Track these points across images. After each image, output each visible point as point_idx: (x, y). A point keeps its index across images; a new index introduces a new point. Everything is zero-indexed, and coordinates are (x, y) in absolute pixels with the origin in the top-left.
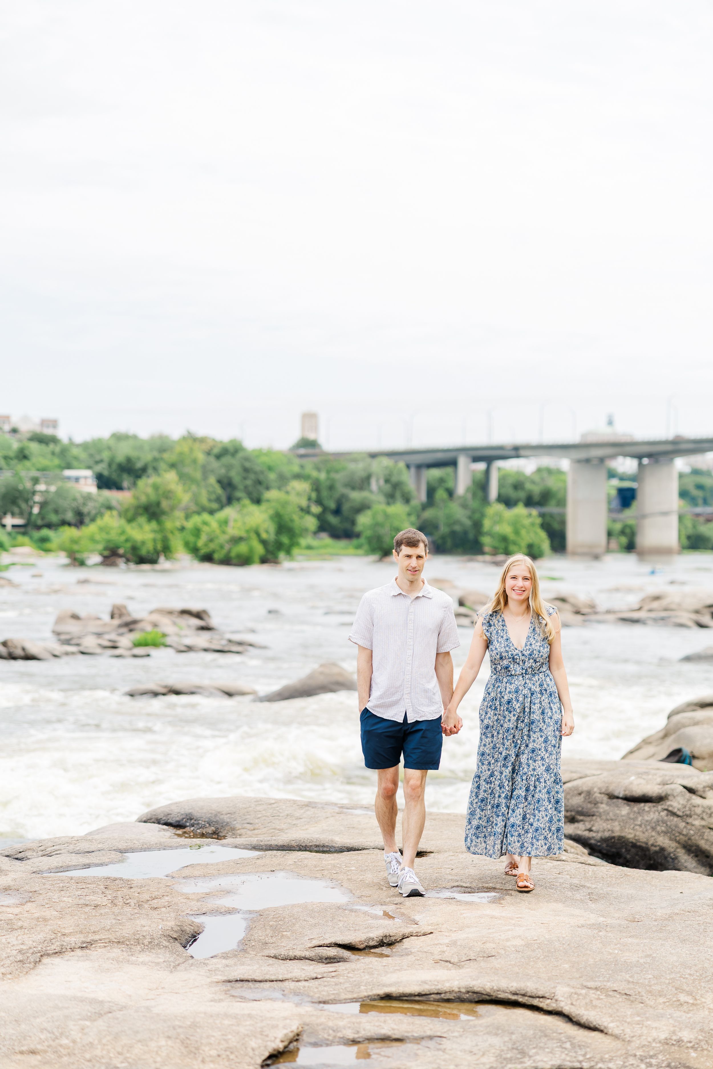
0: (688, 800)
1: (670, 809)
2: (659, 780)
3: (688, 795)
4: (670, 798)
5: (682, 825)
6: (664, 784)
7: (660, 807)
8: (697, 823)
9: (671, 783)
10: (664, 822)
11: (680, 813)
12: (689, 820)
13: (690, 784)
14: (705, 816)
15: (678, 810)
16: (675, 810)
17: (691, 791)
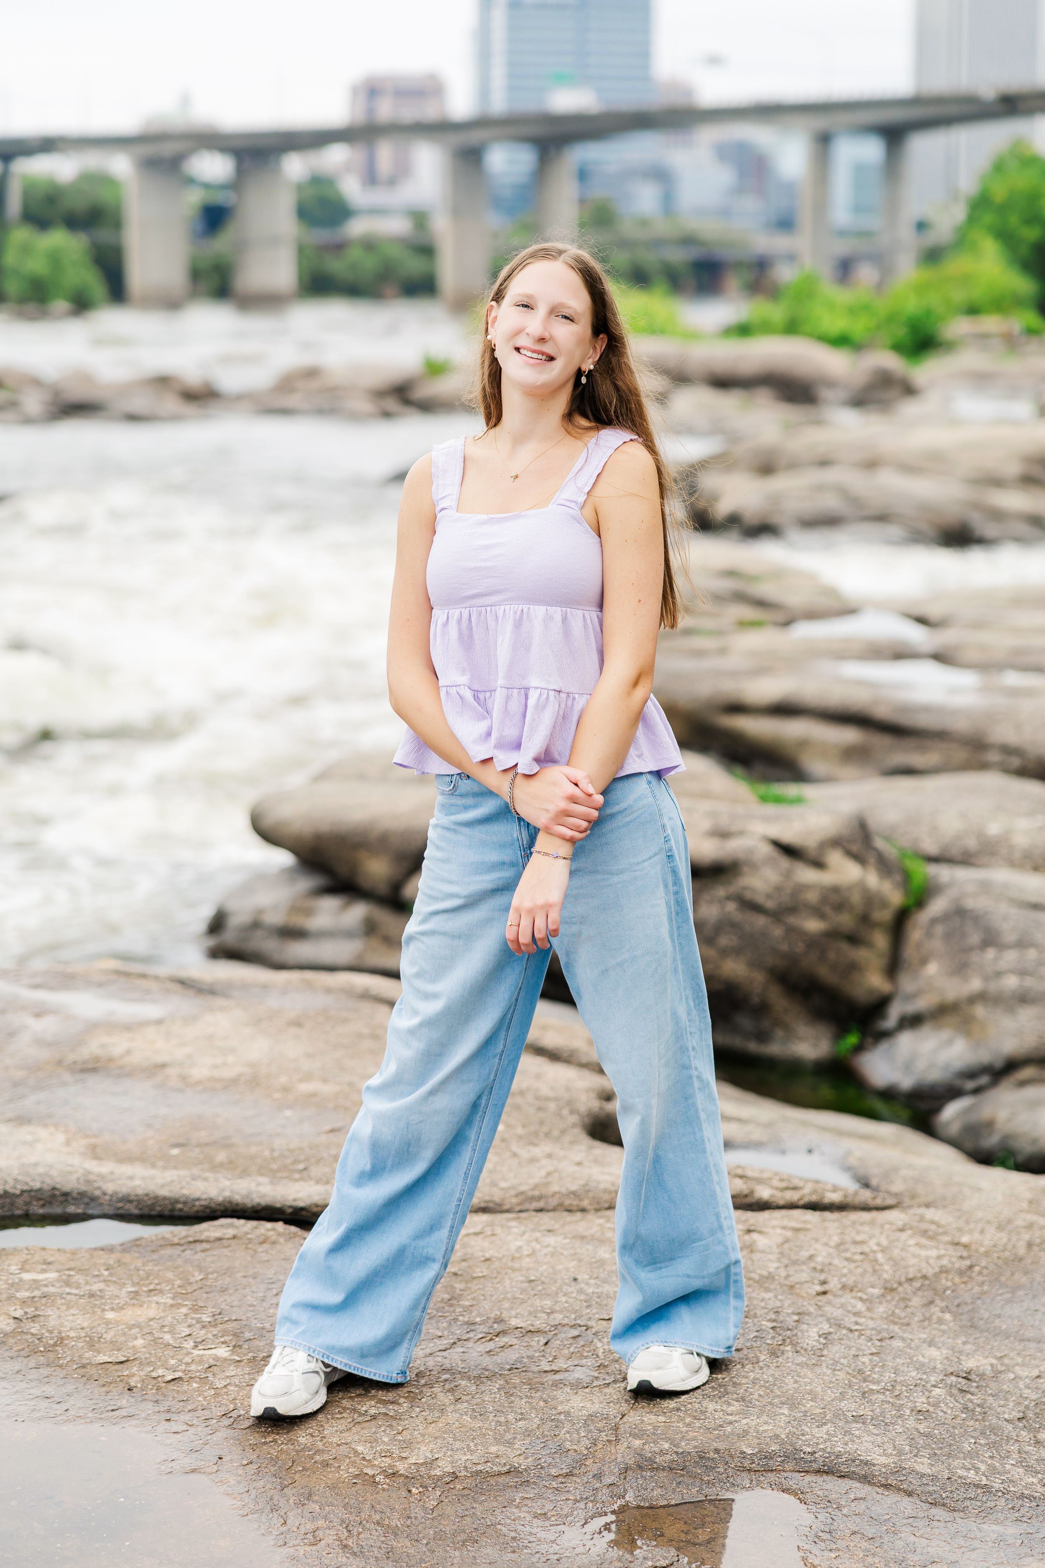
0: (788, 875)
1: (748, 895)
2: (706, 825)
3: (785, 862)
4: (745, 869)
5: (777, 932)
6: (723, 834)
7: (721, 892)
8: (813, 925)
9: (741, 833)
10: (734, 925)
11: (770, 904)
12: (792, 920)
13: (789, 834)
14: (828, 910)
15: (768, 896)
16: (760, 899)
17: (789, 851)
